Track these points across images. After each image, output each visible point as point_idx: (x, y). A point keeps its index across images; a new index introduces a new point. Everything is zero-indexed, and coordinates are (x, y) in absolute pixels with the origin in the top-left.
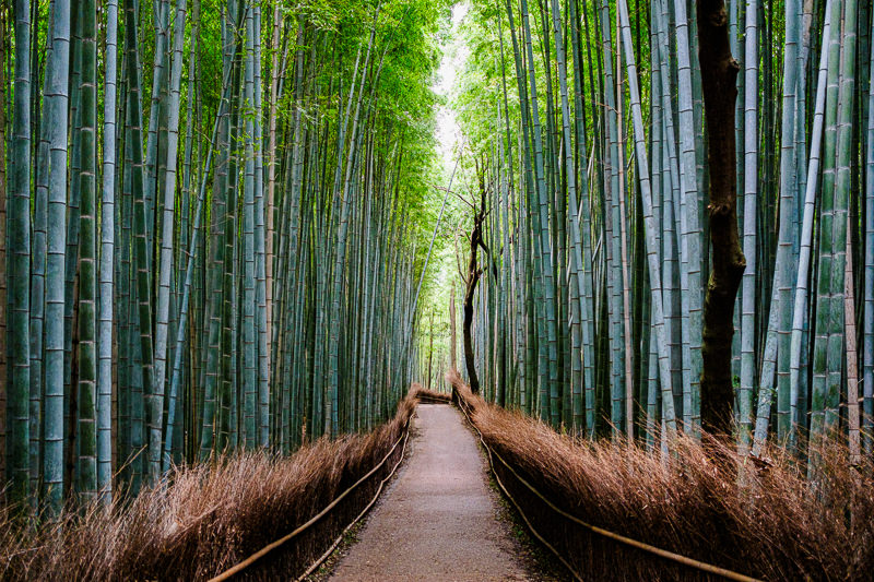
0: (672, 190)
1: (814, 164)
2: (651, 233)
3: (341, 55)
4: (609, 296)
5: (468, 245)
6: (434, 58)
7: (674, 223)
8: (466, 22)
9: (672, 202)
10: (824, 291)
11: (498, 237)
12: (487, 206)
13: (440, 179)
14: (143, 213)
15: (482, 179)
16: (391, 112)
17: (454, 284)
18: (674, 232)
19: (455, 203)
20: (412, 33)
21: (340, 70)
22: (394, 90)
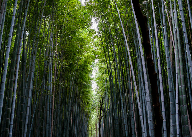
0: (144, 100)
1: (177, 95)
2: (140, 110)
3: (70, 70)
4: (132, 124)
5: (99, 110)
6: (91, 71)
7: (145, 107)
8: (97, 63)
9: (145, 102)
10: (183, 125)
11: (106, 109)
12: (103, 102)
13: (93, 96)
14: (23, 107)
15: (102, 96)
16: (81, 82)
17: (96, 119)
18: (146, 109)
19: (96, 101)
20: (86, 66)
21: (70, 74)
22: (82, 77)
